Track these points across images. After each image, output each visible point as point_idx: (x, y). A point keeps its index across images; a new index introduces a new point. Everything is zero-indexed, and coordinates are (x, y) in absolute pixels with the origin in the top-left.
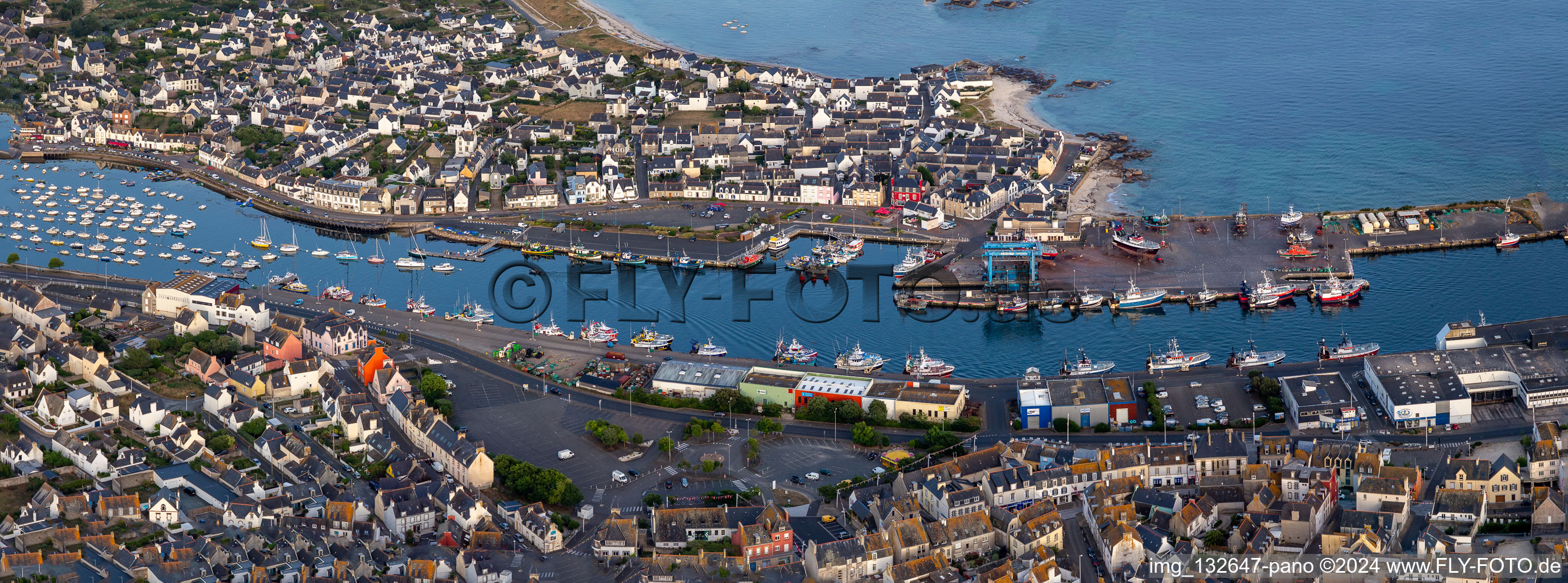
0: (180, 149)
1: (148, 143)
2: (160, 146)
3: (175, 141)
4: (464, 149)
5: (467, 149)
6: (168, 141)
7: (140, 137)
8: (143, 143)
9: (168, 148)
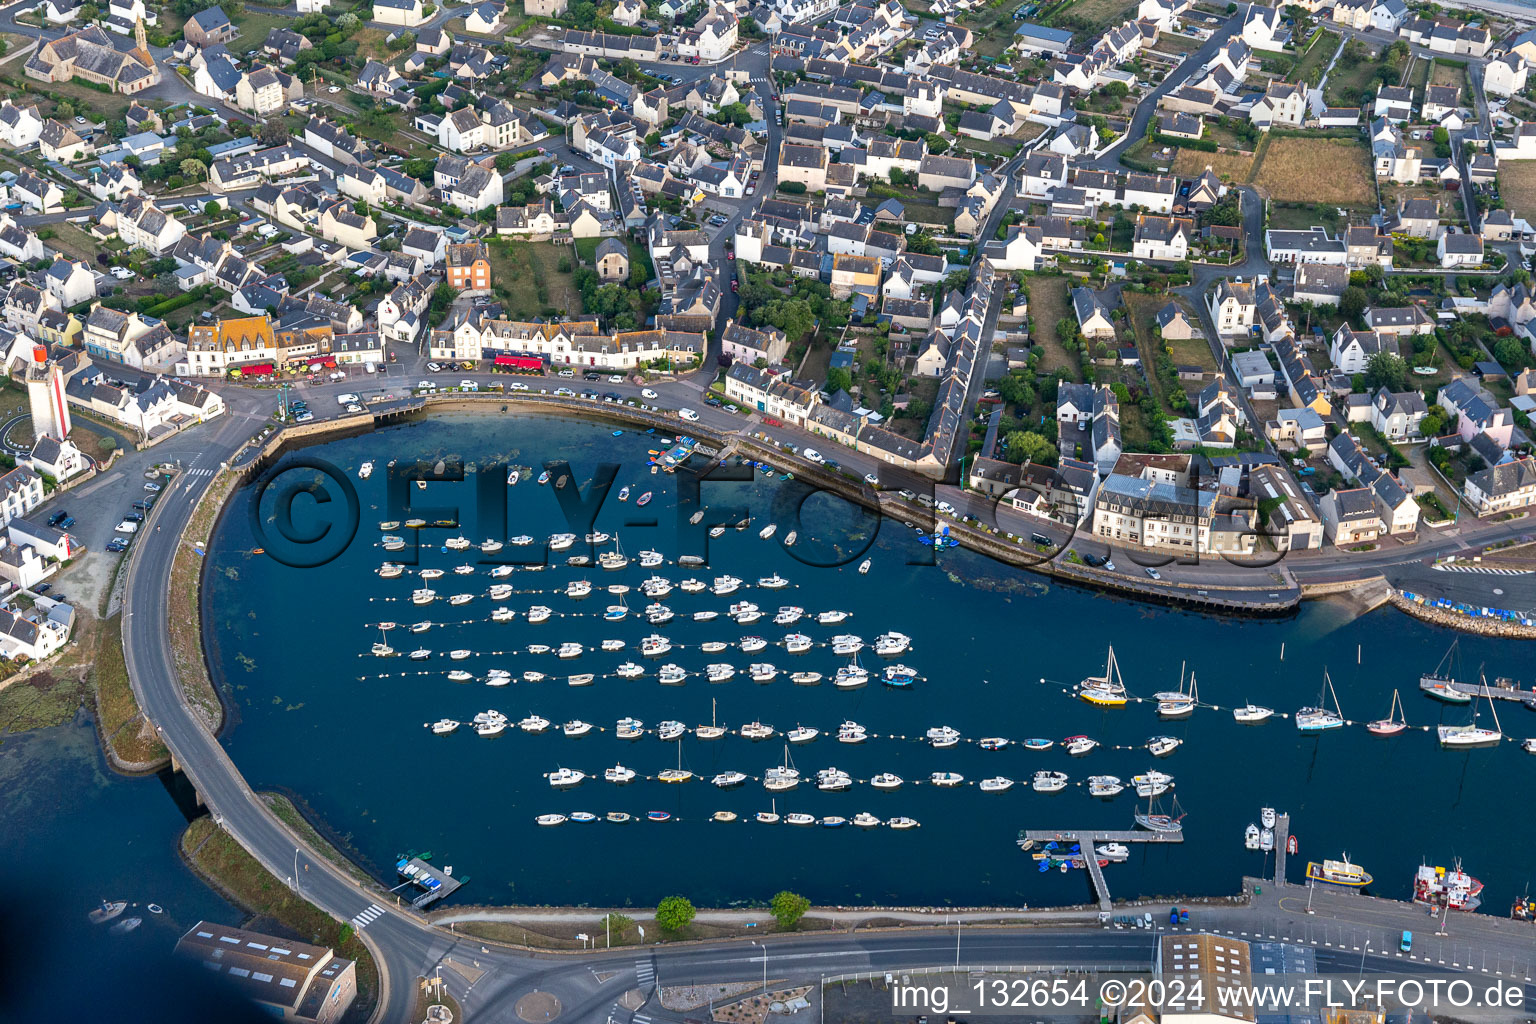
0: (660, 364)
1: (587, 356)
2: (615, 361)
3: (648, 347)
4: (1235, 320)
5: (1240, 319)
6: (633, 348)
7: (567, 344)
8: (574, 358)
9: (632, 363)
